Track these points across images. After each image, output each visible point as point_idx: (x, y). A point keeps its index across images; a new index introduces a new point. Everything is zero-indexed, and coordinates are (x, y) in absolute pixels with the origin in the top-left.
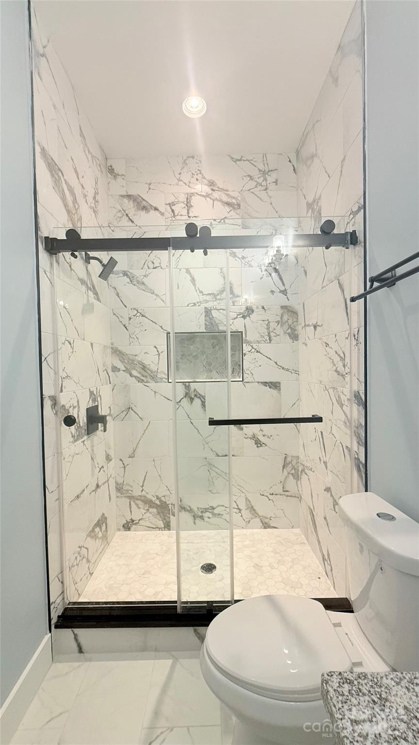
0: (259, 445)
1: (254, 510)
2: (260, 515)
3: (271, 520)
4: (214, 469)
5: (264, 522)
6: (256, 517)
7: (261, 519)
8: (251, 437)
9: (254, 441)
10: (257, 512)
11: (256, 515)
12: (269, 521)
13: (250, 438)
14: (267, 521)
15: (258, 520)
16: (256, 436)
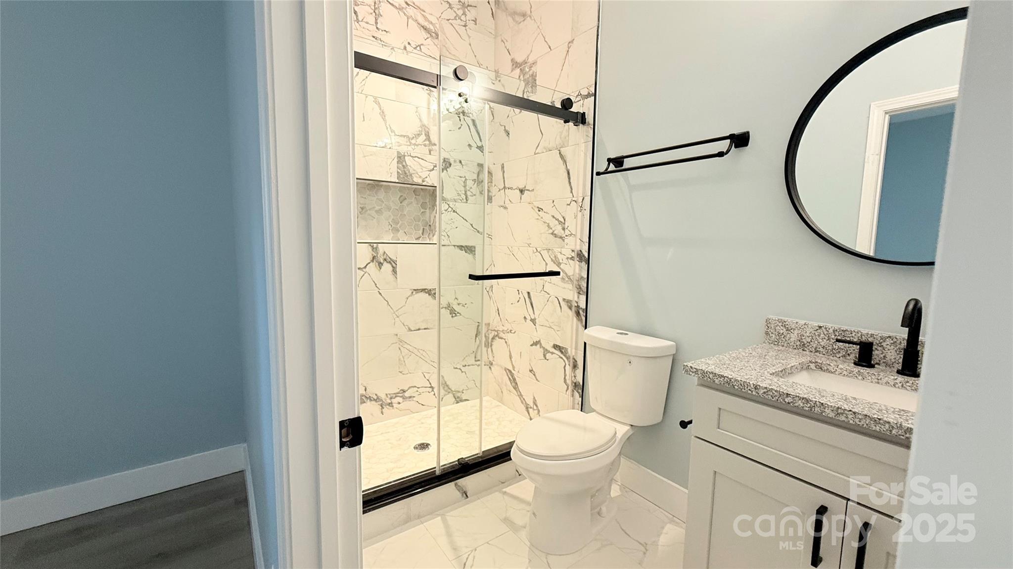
0: (454, 315)
1: (447, 386)
2: (453, 390)
3: (463, 393)
4: (406, 346)
5: (456, 397)
6: (449, 392)
7: (453, 394)
8: (447, 306)
9: (449, 311)
10: (450, 387)
11: (449, 390)
12: (461, 395)
13: (445, 308)
14: (459, 394)
15: (451, 395)
16: (451, 305)
